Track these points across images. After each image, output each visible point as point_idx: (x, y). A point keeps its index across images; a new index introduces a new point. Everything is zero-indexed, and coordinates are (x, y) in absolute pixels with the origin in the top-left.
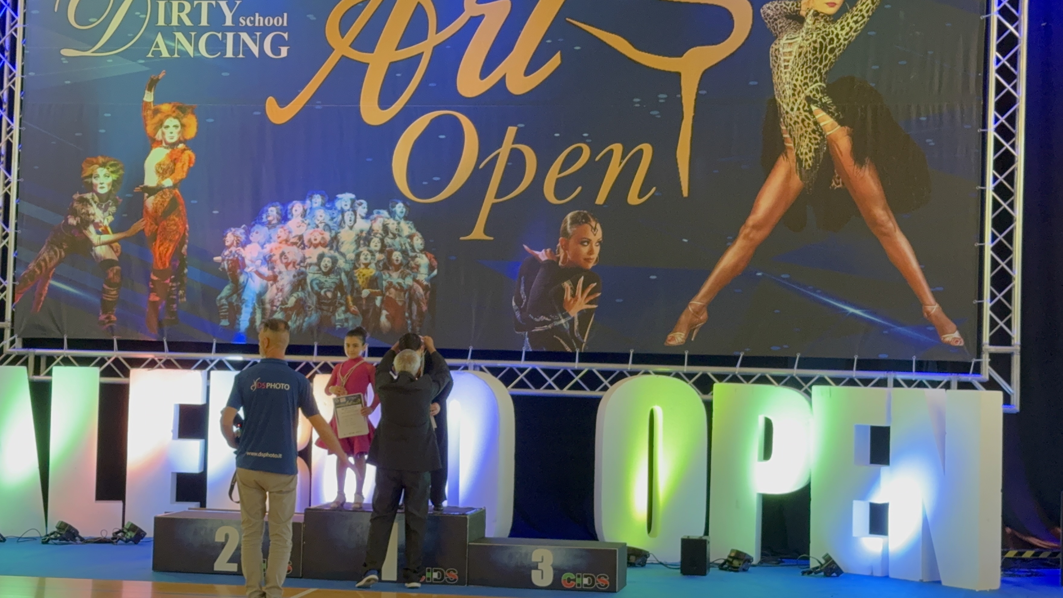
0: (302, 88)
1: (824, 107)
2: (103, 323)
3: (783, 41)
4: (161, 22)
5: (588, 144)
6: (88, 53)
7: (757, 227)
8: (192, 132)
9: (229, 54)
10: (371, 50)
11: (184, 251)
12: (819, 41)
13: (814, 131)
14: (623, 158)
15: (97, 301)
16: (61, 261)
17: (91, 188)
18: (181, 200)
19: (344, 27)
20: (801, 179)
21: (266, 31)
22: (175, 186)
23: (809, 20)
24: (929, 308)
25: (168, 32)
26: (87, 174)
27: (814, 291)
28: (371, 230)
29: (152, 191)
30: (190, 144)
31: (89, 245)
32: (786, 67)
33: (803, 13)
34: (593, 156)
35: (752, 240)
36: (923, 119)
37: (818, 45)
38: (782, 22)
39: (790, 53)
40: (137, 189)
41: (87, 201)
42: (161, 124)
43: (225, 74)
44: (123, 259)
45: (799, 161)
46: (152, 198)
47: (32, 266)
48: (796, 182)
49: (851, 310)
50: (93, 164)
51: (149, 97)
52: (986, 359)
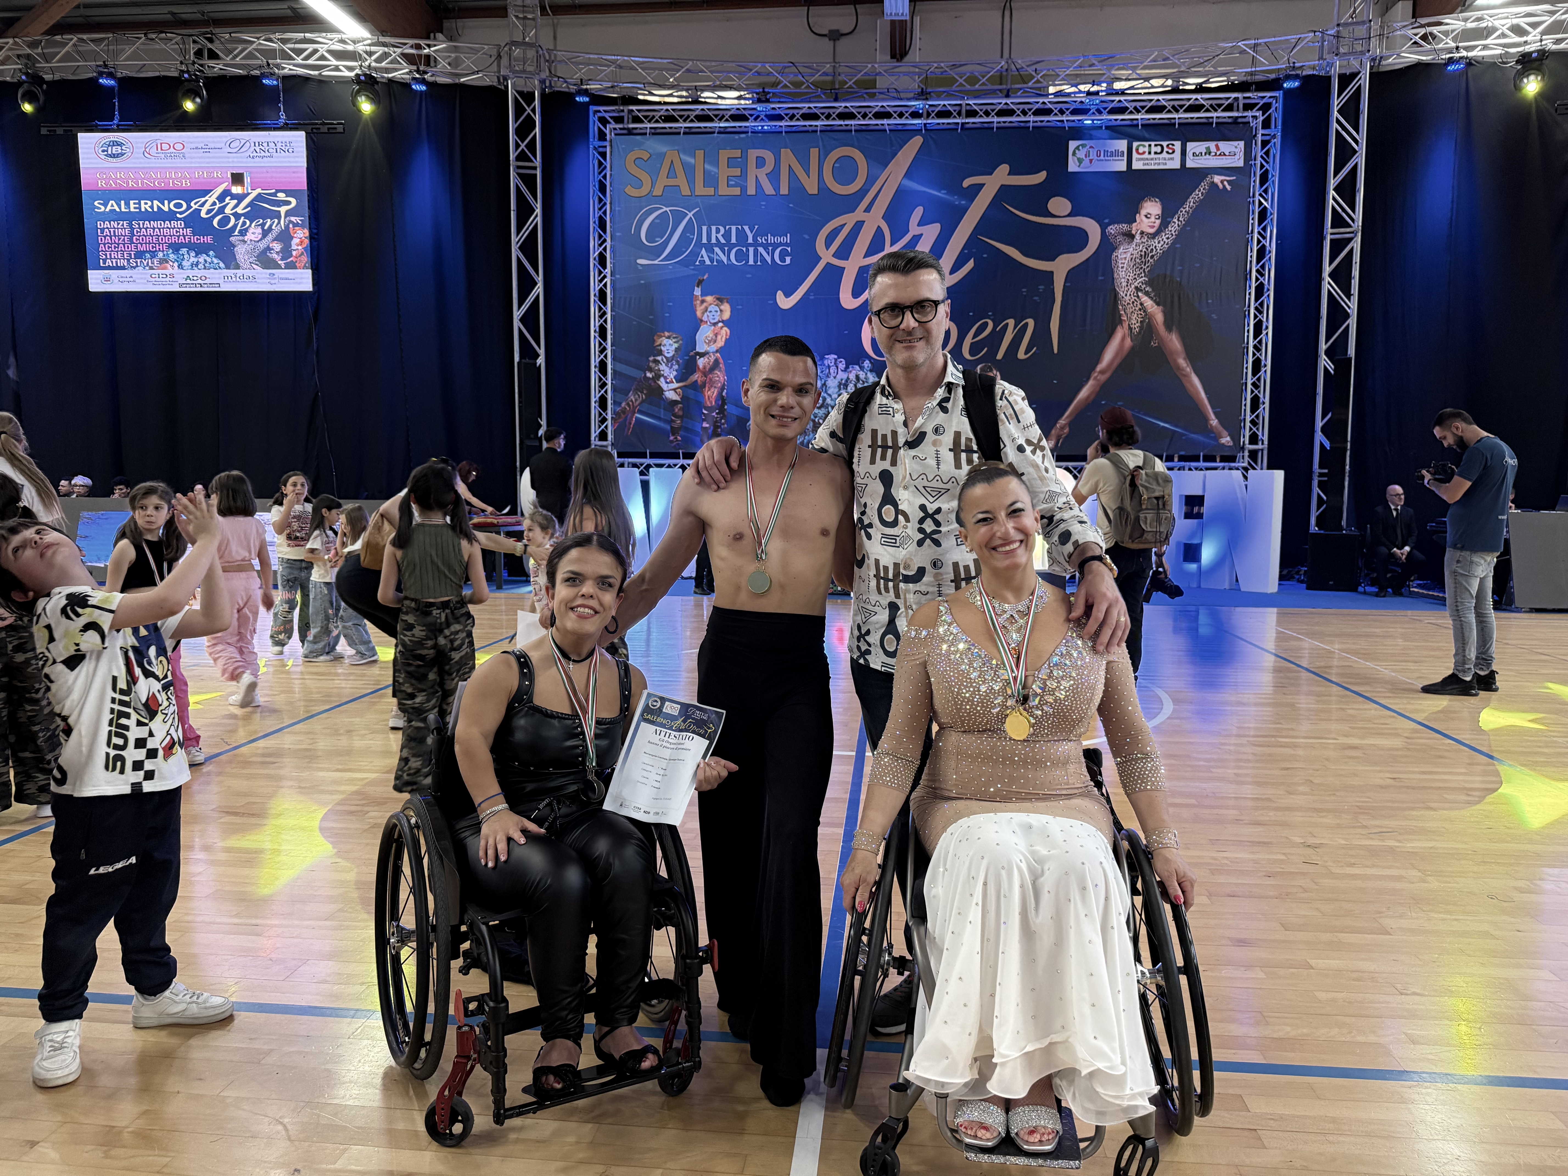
0: (801, 285)
1: (1147, 294)
2: (672, 442)
3: (1121, 250)
4: (704, 241)
5: (992, 320)
6: (656, 262)
7: (1102, 372)
8: (727, 315)
9: (751, 262)
10: (847, 259)
11: (724, 394)
12: (1144, 250)
13: (1140, 310)
14: (1015, 328)
15: (668, 427)
16: (643, 401)
17: (660, 353)
18: (721, 361)
19: (828, 244)
20: (1132, 340)
21: (775, 246)
22: (717, 351)
23: (1138, 237)
24: (1211, 422)
25: (710, 248)
26: (658, 343)
27: (1139, 412)
28: (848, 378)
29: (702, 355)
30: (726, 323)
31: (661, 390)
32: (1122, 267)
33: (1133, 232)
34: (995, 327)
35: (1098, 380)
36: (1210, 301)
37: (1143, 253)
38: (1120, 238)
39: (1125, 258)
40: (692, 353)
41: (659, 361)
42: (706, 310)
43: (749, 276)
44: (685, 399)
45: (1130, 329)
46: (702, 359)
47: (623, 405)
48: (1128, 342)
49: (1162, 424)
50: (662, 337)
51: (698, 292)
52: (1246, 454)
